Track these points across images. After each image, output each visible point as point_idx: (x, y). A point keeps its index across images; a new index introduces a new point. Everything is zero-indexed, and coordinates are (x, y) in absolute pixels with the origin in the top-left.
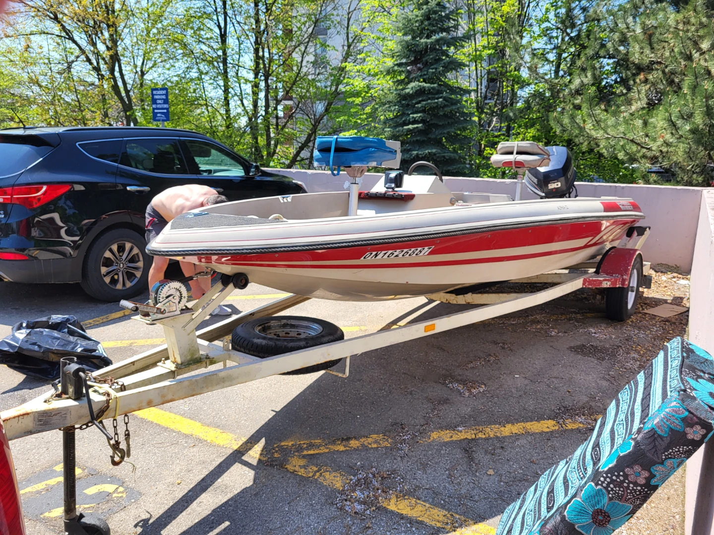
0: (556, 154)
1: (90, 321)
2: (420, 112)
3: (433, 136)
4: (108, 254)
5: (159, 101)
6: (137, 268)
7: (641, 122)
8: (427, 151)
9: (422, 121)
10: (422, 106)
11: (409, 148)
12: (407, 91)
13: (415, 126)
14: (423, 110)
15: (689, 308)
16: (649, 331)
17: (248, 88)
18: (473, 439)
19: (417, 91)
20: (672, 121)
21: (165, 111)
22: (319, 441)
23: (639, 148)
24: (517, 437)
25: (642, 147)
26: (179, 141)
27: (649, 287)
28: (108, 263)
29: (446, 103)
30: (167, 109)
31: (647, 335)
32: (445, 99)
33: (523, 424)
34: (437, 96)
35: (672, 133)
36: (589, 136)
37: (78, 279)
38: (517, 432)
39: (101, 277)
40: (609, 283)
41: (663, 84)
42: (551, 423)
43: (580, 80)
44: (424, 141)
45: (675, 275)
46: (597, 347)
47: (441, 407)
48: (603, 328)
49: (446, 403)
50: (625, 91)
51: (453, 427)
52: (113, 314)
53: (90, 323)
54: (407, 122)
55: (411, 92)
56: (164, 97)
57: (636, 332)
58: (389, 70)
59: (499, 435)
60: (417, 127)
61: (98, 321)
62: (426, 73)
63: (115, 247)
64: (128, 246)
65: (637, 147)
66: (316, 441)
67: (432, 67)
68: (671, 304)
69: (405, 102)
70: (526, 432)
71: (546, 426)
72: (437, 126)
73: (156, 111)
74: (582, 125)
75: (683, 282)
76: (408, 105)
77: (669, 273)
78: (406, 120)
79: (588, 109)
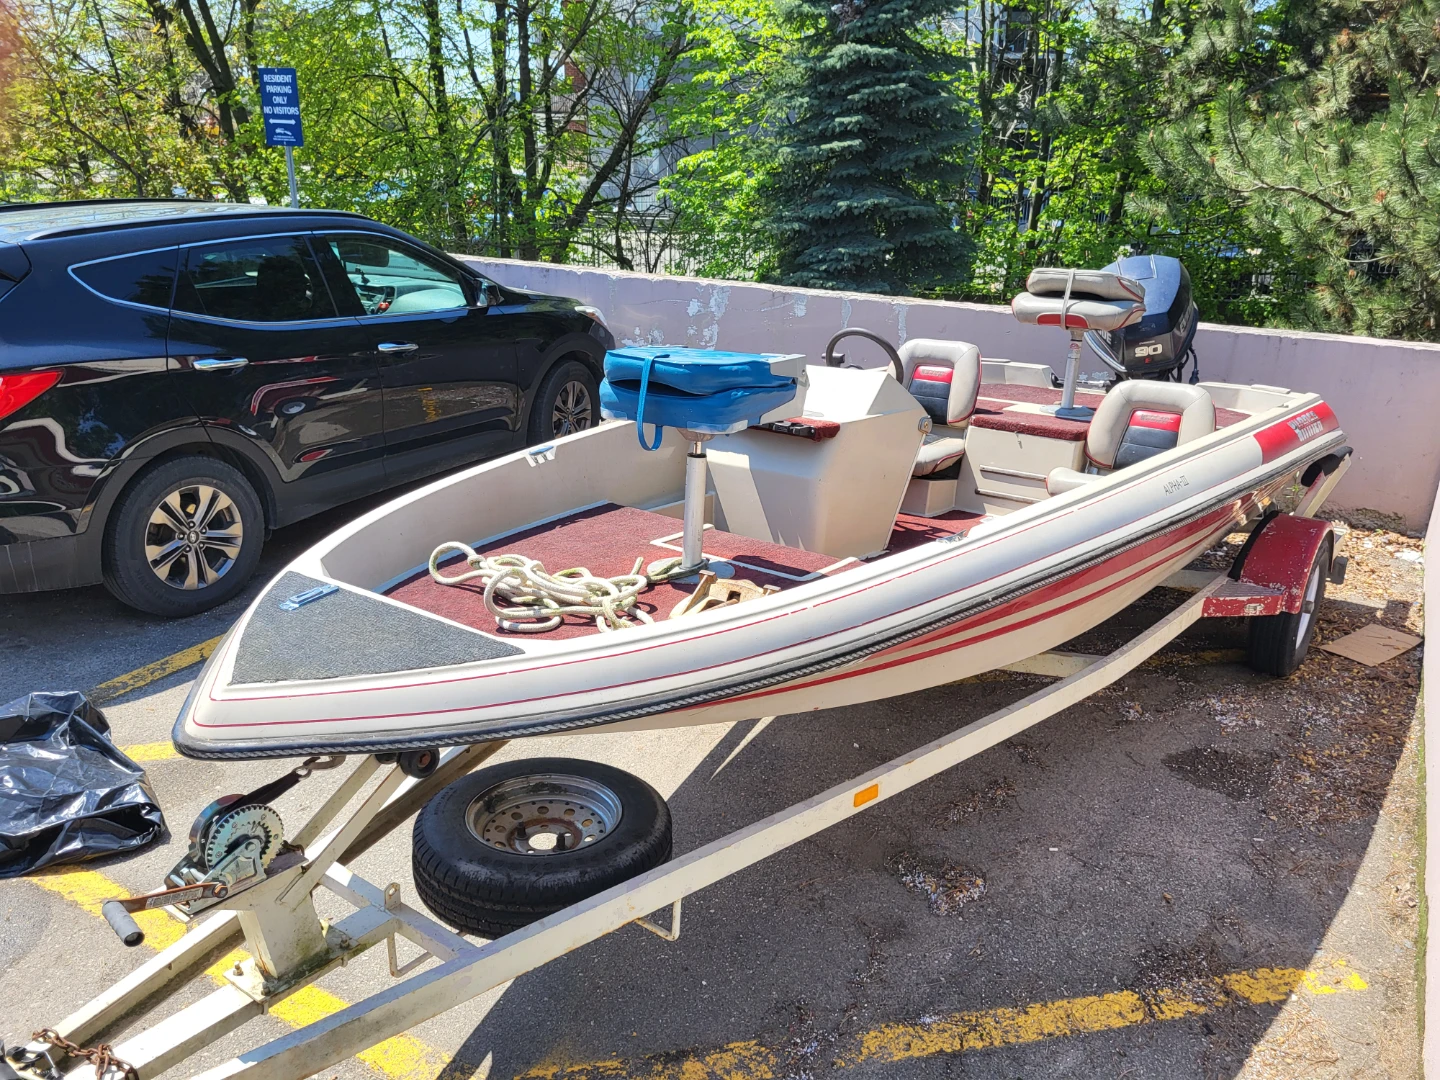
0: (1155, 276)
1: (124, 678)
2: (856, 112)
3: (884, 166)
4: (158, 517)
5: (278, 100)
6: (228, 540)
7: (1334, 148)
8: (869, 202)
9: (861, 132)
10: (862, 99)
11: (831, 192)
12: (830, 62)
13: (846, 144)
14: (863, 107)
15: (1423, 638)
16: (1337, 709)
17: (482, 40)
18: (955, 1055)
19: (850, 63)
20: (1407, 167)
21: (293, 122)
22: (616, 1064)
23: (1328, 212)
24: (1053, 1044)
25: (1334, 211)
26: (313, 238)
27: (1339, 579)
28: (161, 535)
29: (915, 92)
30: (297, 118)
31: (1334, 719)
32: (913, 83)
33: (1065, 1002)
34: (894, 76)
35: (1404, 193)
36: (1222, 187)
37: (94, 575)
38: (1051, 1028)
39: (146, 568)
40: (1260, 607)
41: (1389, 59)
42: (1127, 998)
43: (1207, 41)
44: (863, 177)
45: (1393, 536)
46: (1226, 757)
47: (887, 951)
48: (1239, 697)
49: (899, 935)
50: (1303, 69)
51: (909, 1016)
52: (178, 656)
53: (125, 685)
54: (828, 134)
55: (838, 66)
56: (288, 90)
57: (1311, 708)
58: (791, 12)
59: (1013, 1040)
60: (850, 146)
61: (143, 678)
62: (871, 21)
63: (174, 499)
64: (205, 492)
65: (1323, 212)
66: (608, 1064)
67: (887, 7)
68: (1383, 623)
69: (825, 85)
70: (1072, 1032)
71: (1117, 1008)
72: (891, 142)
73: (272, 121)
74: (1208, 159)
75: (1409, 555)
76: (831, 95)
77: (1380, 531)
78: (826, 129)
79: (1225, 129)
